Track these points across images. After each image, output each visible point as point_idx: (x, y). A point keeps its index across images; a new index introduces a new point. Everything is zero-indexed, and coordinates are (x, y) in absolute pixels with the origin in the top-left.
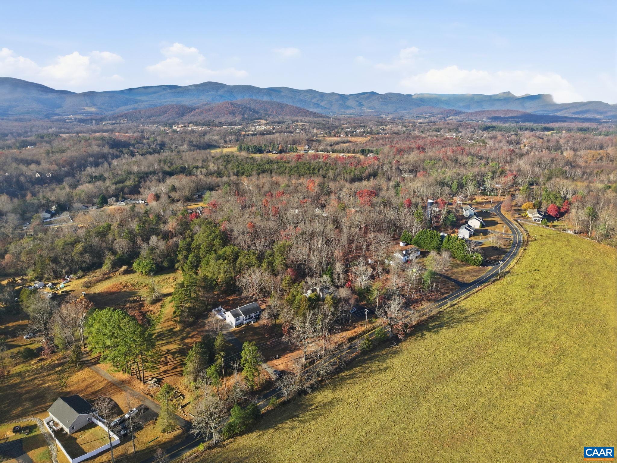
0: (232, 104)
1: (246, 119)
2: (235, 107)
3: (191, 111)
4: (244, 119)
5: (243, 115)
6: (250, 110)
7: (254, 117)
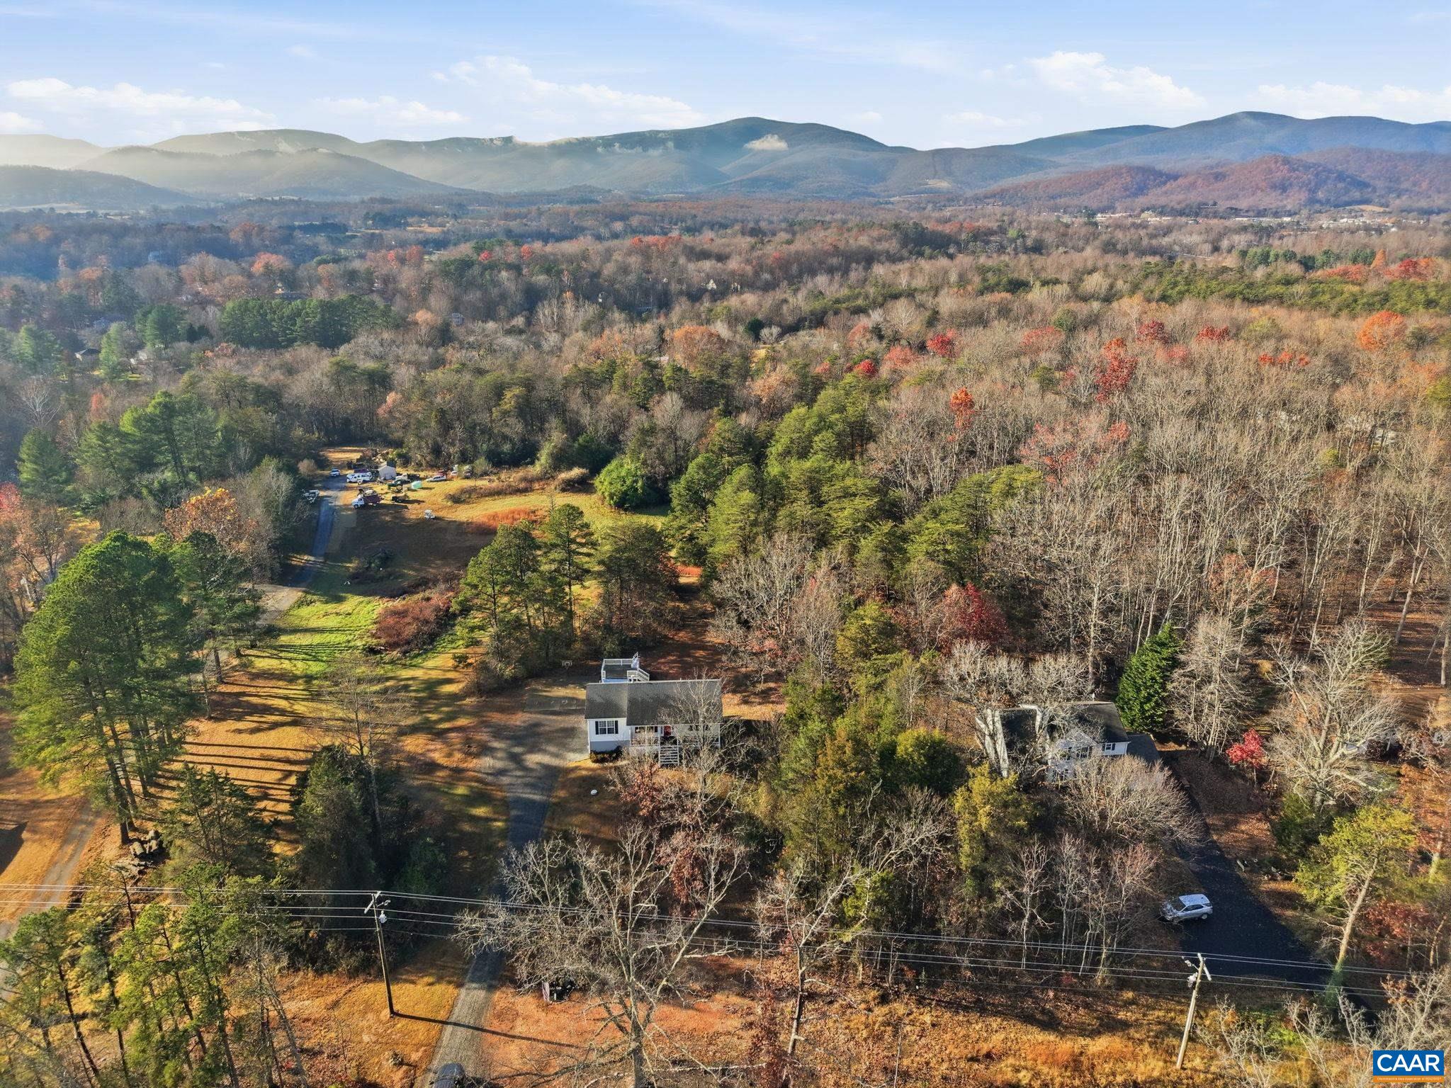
0: (1286, 161)
1: (1319, 201)
2: (1294, 170)
3: (1165, 183)
4: (1312, 201)
5: (1313, 191)
6: (1341, 177)
7: (1346, 198)
